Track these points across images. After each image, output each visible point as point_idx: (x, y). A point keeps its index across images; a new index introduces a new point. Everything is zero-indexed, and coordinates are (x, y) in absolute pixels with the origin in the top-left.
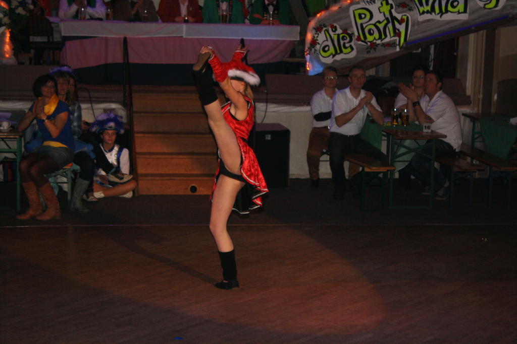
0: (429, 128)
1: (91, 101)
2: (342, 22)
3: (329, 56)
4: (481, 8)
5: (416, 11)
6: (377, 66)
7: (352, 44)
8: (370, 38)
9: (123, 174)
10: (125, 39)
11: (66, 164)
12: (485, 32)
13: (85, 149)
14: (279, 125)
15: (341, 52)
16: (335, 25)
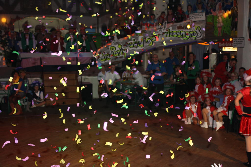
0: (134, 81)
1: (31, 77)
2: (107, 51)
3: (103, 61)
4: (147, 46)
5: (129, 47)
6: (118, 63)
7: (110, 57)
9: (41, 99)
10: (41, 58)
11: (23, 97)
13: (29, 92)
14: (89, 83)
15: (107, 60)
16: (105, 52)
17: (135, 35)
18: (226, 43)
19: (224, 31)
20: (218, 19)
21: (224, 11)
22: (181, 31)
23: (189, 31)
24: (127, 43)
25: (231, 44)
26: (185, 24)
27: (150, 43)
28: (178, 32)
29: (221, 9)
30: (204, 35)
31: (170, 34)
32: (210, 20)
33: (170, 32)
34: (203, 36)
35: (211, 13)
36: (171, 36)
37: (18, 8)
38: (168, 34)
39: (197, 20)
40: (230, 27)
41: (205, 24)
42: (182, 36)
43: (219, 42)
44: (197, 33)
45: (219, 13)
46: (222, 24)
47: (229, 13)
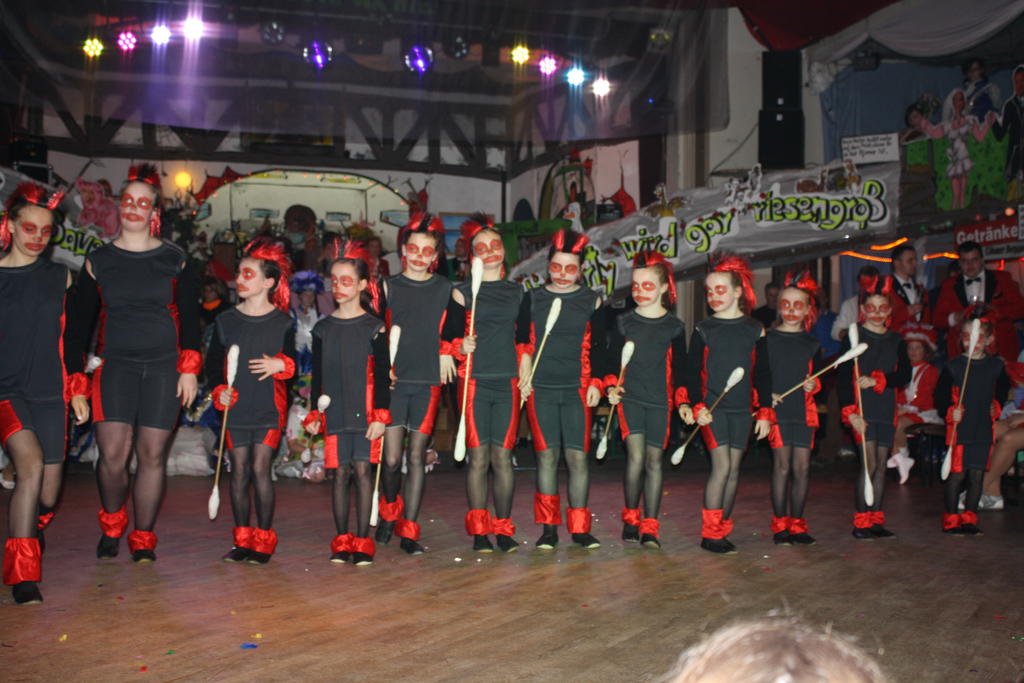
4: (691, 252)
5: (623, 257)
12: (693, 282)
16: (537, 274)
17: (647, 214)
18: (985, 230)
19: (975, 187)
20: (949, 151)
21: (976, 118)
22: (811, 200)
23: (841, 197)
24: (616, 242)
25: (1009, 232)
26: (826, 174)
27: (702, 242)
28: (802, 203)
29: (964, 112)
30: (897, 214)
31: (774, 209)
32: (917, 158)
33: (774, 202)
34: (892, 217)
35: (922, 134)
36: (776, 217)
37: (231, 144)
38: (764, 209)
39: (869, 159)
40: (1000, 169)
41: (899, 175)
42: (816, 215)
43: (954, 230)
44: (871, 206)
45: (954, 128)
46: (968, 165)
47: (996, 123)
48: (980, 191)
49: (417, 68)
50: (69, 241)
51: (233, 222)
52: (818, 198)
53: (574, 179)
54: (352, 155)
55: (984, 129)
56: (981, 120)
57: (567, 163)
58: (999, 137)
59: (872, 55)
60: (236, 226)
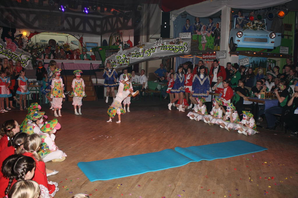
2: (113, 59)
4: (146, 56)
5: (131, 57)
7: (116, 64)
8: (120, 63)
10: (62, 63)
17: (137, 47)
18: (209, 55)
19: (207, 46)
20: (202, 38)
22: (172, 46)
23: (179, 46)
24: (130, 53)
25: (214, 56)
26: (176, 40)
27: (149, 54)
28: (170, 47)
29: (205, 30)
32: (195, 38)
33: (165, 46)
34: (189, 50)
35: (196, 33)
36: (165, 49)
37: (36, 24)
38: (162, 47)
39: (184, 38)
40: (213, 43)
41: (191, 41)
42: (173, 49)
43: (202, 54)
44: (185, 48)
45: (203, 33)
46: (206, 41)
47: (212, 33)
48: (208, 47)
49: (86, 12)
50: (4, 53)
51: (36, 43)
52: (174, 46)
53: (118, 36)
54: (65, 28)
55: (210, 34)
56: (209, 32)
57: (116, 33)
58: (213, 37)
59: (185, 14)
60: (37, 44)
